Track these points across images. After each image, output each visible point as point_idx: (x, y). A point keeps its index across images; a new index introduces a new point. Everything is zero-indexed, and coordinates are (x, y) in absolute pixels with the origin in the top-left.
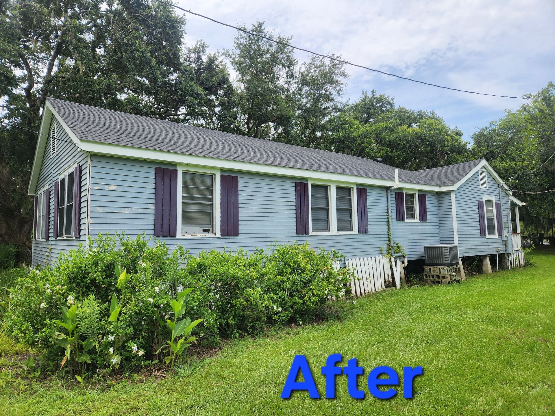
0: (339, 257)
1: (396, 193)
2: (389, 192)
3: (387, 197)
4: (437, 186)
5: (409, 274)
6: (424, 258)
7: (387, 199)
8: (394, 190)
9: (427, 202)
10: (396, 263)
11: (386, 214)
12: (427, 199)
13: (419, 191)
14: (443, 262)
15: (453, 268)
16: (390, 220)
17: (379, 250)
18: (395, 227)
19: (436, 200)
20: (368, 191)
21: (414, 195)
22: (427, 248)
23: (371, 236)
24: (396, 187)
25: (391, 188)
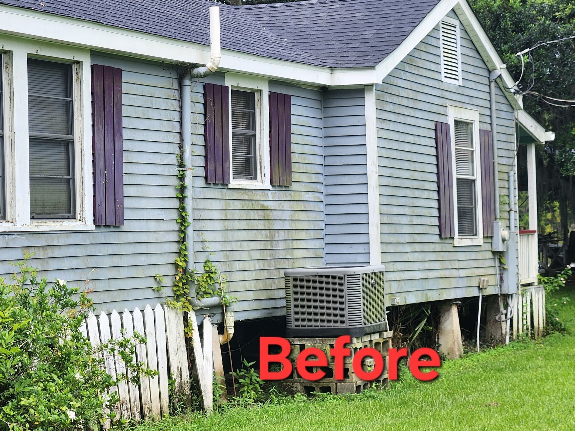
0: (74, 305)
1: (205, 86)
2: (187, 82)
3: (181, 101)
4: (322, 65)
5: (238, 366)
6: (283, 313)
7: (181, 107)
8: (206, 75)
9: (294, 120)
10: (200, 327)
11: (174, 160)
12: (294, 110)
13: (274, 82)
14: (342, 323)
15: (371, 341)
16: (188, 181)
17: (154, 285)
18: (202, 204)
19: (318, 114)
20: (125, 77)
21: (257, 96)
22: (295, 278)
23: (131, 238)
24: (210, 65)
25: (196, 71)
